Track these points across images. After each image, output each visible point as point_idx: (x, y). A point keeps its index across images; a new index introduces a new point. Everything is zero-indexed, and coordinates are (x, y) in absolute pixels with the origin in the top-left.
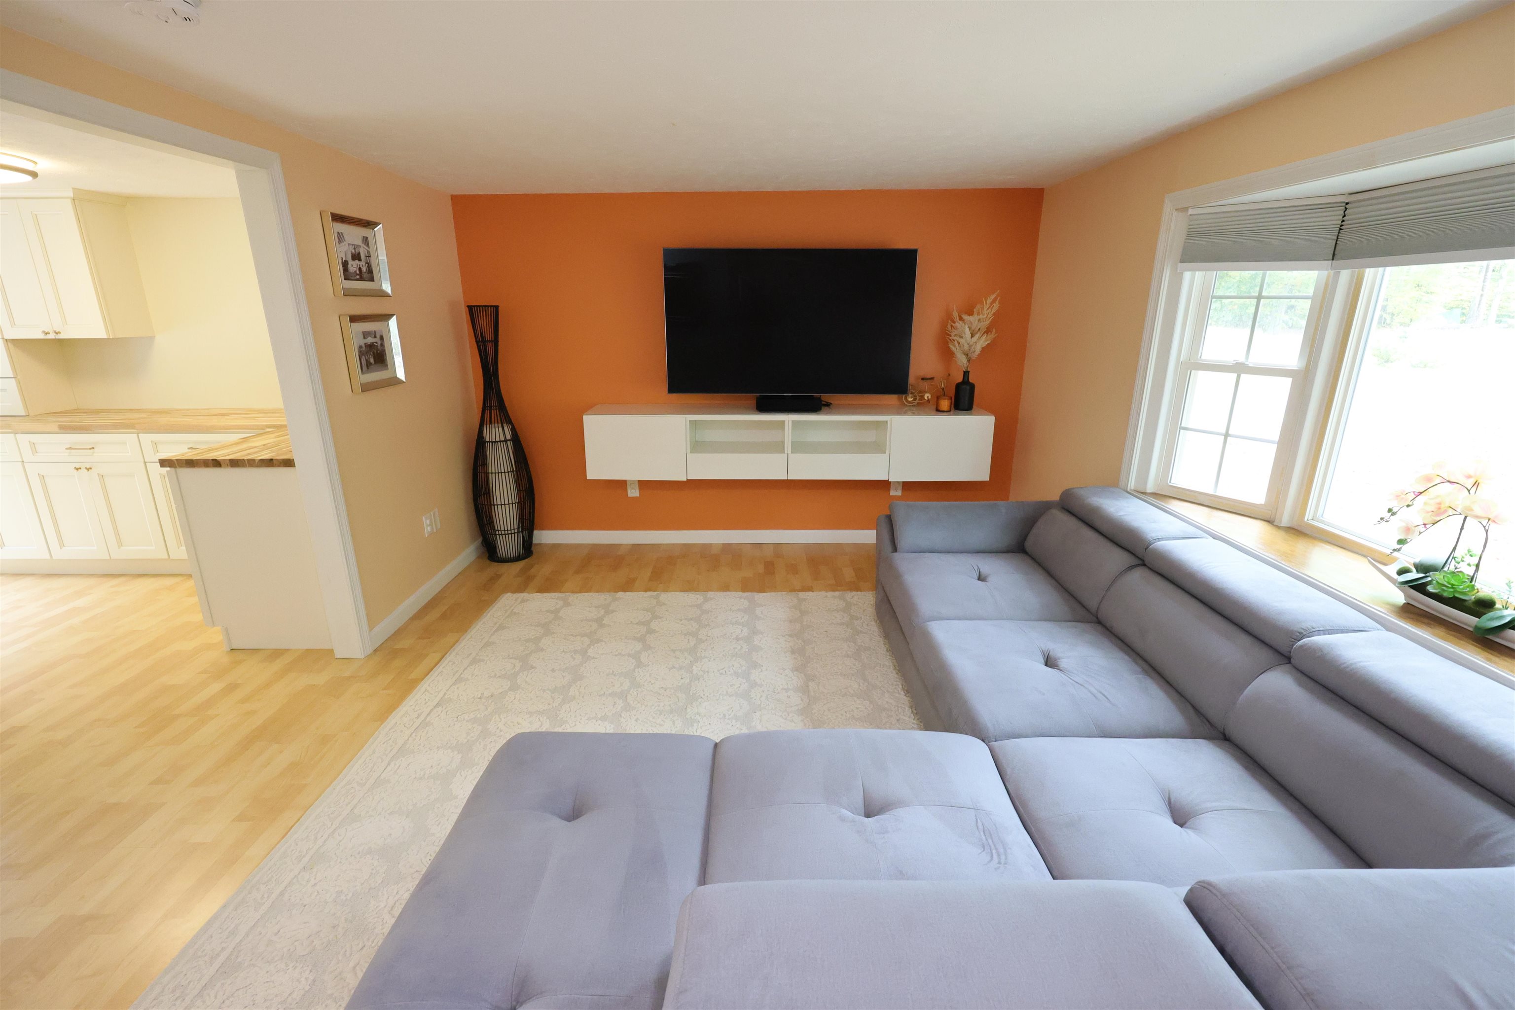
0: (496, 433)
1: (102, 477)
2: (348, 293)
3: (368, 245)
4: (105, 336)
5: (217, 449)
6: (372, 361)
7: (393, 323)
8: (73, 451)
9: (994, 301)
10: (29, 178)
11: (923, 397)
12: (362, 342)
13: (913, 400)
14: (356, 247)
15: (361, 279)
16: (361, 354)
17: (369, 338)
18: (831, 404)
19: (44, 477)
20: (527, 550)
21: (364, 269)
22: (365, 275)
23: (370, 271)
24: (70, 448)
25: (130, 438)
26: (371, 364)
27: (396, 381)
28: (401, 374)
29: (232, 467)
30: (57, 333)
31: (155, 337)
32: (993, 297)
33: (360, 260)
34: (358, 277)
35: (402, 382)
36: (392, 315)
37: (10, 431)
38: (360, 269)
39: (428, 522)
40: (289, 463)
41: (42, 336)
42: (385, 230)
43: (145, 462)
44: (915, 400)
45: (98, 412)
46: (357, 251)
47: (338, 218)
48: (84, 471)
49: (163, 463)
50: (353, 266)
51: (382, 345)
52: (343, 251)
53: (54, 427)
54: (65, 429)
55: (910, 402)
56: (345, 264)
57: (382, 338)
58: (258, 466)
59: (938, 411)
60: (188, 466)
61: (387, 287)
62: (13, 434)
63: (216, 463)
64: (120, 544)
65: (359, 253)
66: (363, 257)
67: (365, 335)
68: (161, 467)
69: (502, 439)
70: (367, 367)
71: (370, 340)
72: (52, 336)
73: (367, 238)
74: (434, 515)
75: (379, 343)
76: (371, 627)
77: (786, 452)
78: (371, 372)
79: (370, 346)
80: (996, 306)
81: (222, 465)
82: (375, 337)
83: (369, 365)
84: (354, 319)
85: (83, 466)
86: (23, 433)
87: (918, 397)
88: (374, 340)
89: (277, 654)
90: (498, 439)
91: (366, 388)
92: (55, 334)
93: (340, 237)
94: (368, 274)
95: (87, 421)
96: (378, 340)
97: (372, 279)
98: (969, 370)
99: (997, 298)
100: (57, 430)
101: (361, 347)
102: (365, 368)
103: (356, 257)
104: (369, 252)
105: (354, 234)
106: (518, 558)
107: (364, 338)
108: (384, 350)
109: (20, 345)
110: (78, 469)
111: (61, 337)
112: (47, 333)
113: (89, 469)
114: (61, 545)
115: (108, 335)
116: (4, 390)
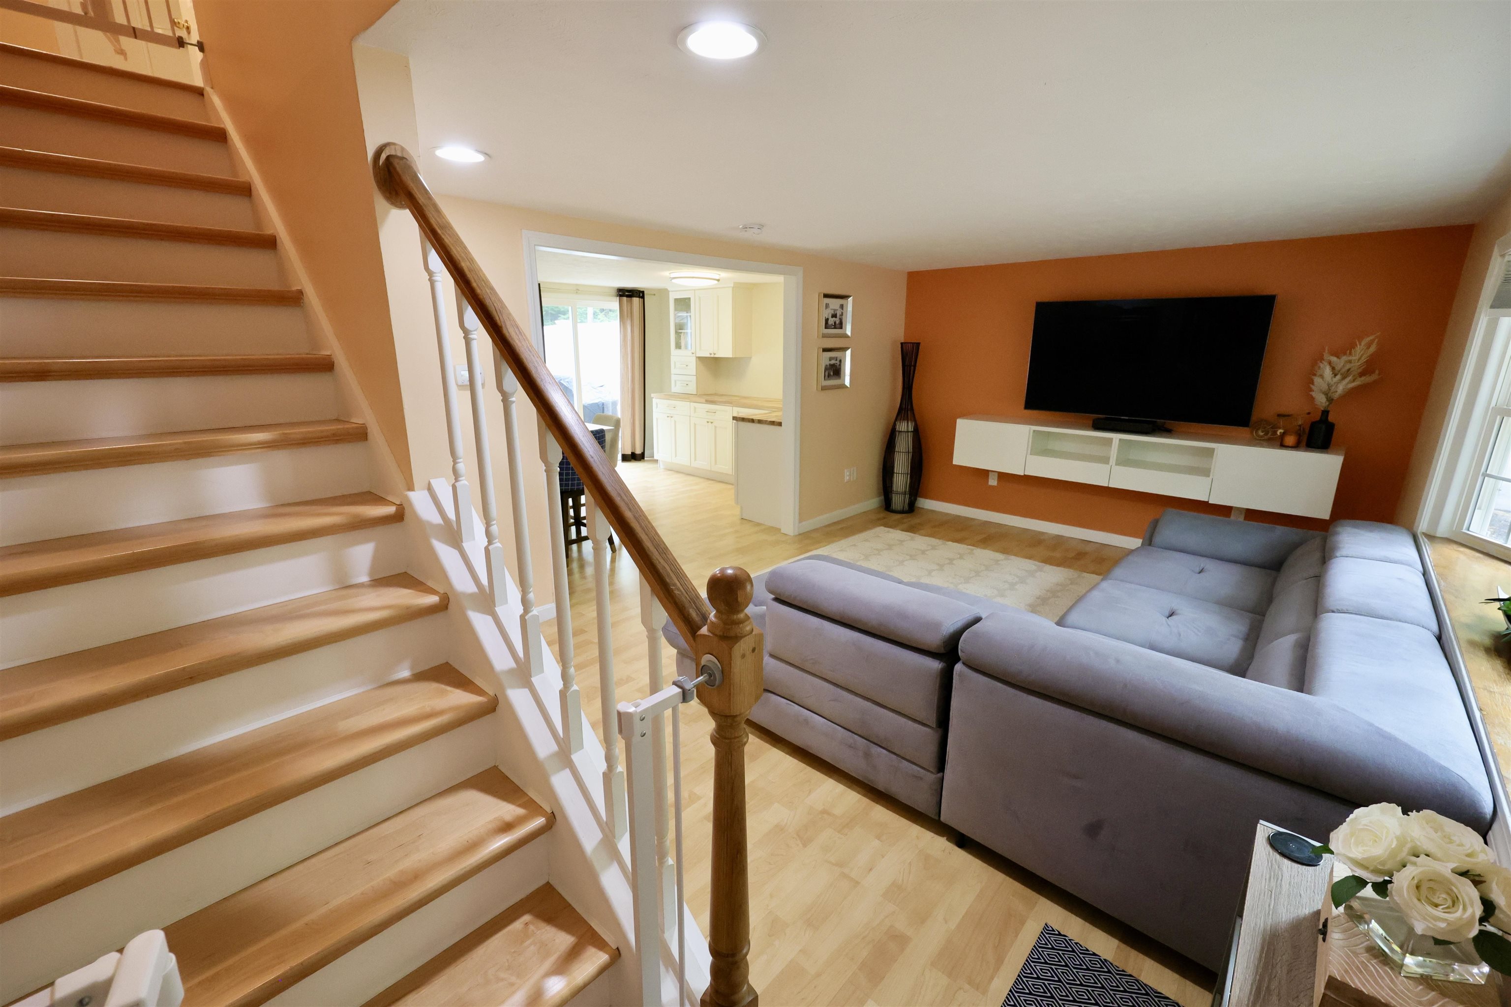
0: (904, 426)
1: (716, 427)
2: (825, 336)
3: (843, 309)
4: (731, 356)
5: (756, 415)
6: (832, 374)
7: (848, 353)
8: (708, 413)
9: (1372, 342)
10: (716, 282)
11: (1275, 433)
12: (828, 363)
13: (1264, 434)
14: (835, 310)
15: (835, 328)
16: (826, 369)
17: (833, 361)
18: (1172, 430)
19: (696, 425)
20: (911, 508)
21: (837, 322)
22: (838, 326)
23: (841, 323)
24: (707, 412)
26: (831, 375)
27: (844, 386)
28: (847, 382)
29: (759, 424)
30: (714, 354)
31: (751, 358)
32: (1371, 338)
33: (836, 317)
34: (833, 327)
35: (847, 387)
36: (848, 348)
37: (690, 401)
38: (835, 323)
39: (848, 474)
40: (780, 424)
41: (709, 356)
42: (854, 300)
44: (1266, 434)
45: (722, 395)
46: (835, 313)
47: (826, 296)
48: (710, 423)
49: (734, 418)
50: (831, 321)
51: (840, 365)
52: (827, 313)
54: (708, 402)
55: (1258, 436)
56: (827, 320)
57: (840, 361)
58: (768, 424)
59: (1283, 446)
60: (742, 422)
61: (849, 333)
62: (690, 403)
63: (752, 421)
64: (716, 463)
65: (836, 314)
66: (838, 315)
67: (831, 359)
68: (734, 421)
69: (906, 430)
70: (828, 377)
71: (833, 362)
72: (712, 356)
73: (843, 305)
74: (853, 470)
75: (838, 363)
76: (801, 521)
77: (1110, 464)
78: (830, 380)
79: (832, 366)
80: (1373, 349)
81: (755, 422)
82: (836, 360)
83: (829, 376)
84: (825, 350)
85: (710, 421)
86: (693, 402)
87: (1270, 432)
88: (836, 362)
89: (759, 524)
90: (903, 430)
91: (824, 388)
93: (827, 306)
94: (840, 325)
95: (716, 398)
96: (838, 362)
97: (841, 328)
98: (1329, 409)
99: (1375, 340)
100: (704, 401)
101: (827, 365)
102: (827, 377)
103: (834, 316)
104: (842, 313)
105: (835, 303)
106: (902, 512)
107: (830, 360)
108: (841, 368)
109: (701, 359)
110: (708, 422)
111: (716, 356)
112: (711, 354)
113: (712, 423)
114: (695, 460)
115: (733, 355)
116: (691, 381)
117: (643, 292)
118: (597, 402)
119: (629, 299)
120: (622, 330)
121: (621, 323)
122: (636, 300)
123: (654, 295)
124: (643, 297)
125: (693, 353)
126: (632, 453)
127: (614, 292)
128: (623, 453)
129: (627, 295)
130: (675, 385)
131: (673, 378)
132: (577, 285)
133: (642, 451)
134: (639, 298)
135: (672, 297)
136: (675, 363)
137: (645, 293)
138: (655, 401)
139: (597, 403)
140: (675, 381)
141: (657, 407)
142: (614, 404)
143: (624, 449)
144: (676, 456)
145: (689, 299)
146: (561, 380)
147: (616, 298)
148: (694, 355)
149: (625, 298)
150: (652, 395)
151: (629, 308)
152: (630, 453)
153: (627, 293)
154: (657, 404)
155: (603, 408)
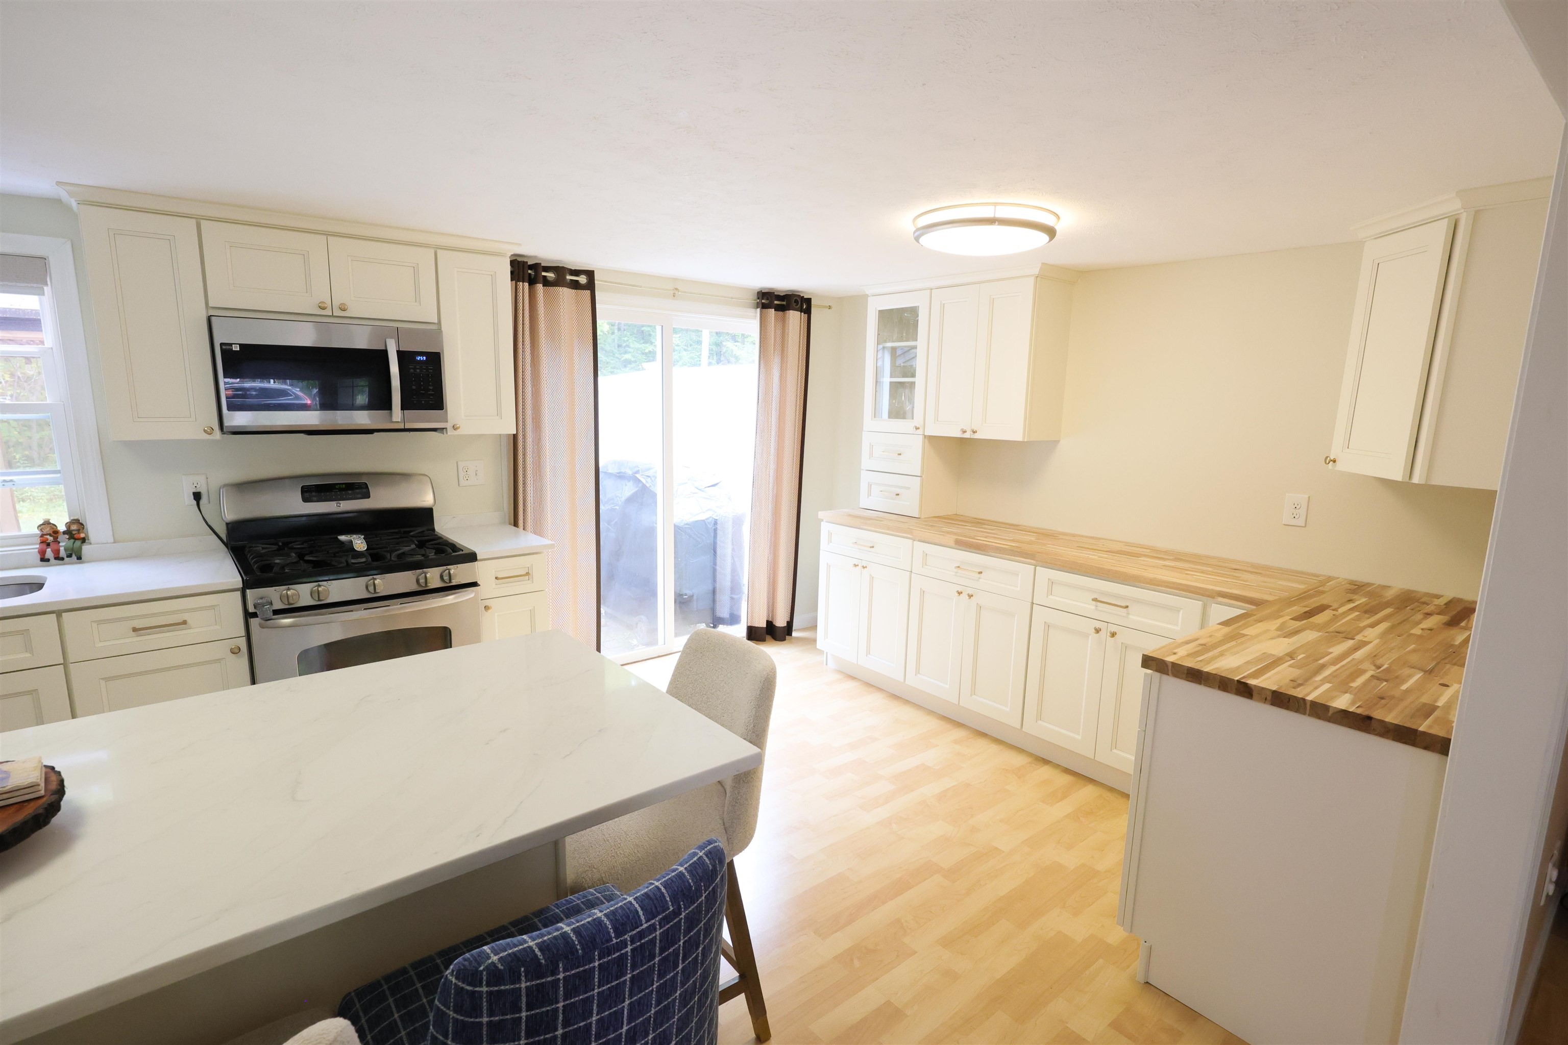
1: (980, 608)
4: (1020, 439)
8: (961, 571)
19: (925, 592)
24: (959, 568)
25: (1024, 569)
29: (1272, 704)
30: (974, 432)
31: (1057, 443)
37: (910, 536)
41: (958, 435)
43: (1033, 603)
45: (979, 522)
48: (964, 596)
49: (1147, 661)
53: (950, 540)
54: (963, 544)
60: (1190, 679)
62: (911, 541)
64: (973, 692)
68: (1142, 667)
72: (968, 435)
81: (1254, 696)
85: (965, 589)
86: (920, 541)
92: (971, 433)
95: (979, 538)
100: (952, 543)
109: (934, 442)
110: (960, 593)
111: (976, 436)
112: (964, 432)
113: (970, 596)
114: (918, 671)
115: (1024, 437)
116: (908, 488)
117: (809, 301)
118: (703, 518)
119: (780, 313)
120: (762, 382)
121: (762, 365)
122: (794, 317)
123: (830, 307)
124: (808, 311)
125: (917, 428)
126: (767, 621)
127: (752, 299)
128: (749, 625)
129: (777, 305)
130: (869, 494)
131: (866, 478)
132: (675, 280)
133: (788, 619)
134: (801, 312)
135: (874, 307)
136: (871, 447)
137: (813, 302)
138: (825, 527)
139: (704, 521)
140: (870, 486)
141: (830, 541)
142: (738, 522)
143: (752, 616)
144: (868, 652)
145: (914, 311)
146: (637, 472)
147: (753, 310)
148: (920, 432)
149: (772, 312)
150: (821, 514)
151: (779, 332)
152: (765, 626)
153: (776, 302)
154: (830, 534)
155: (715, 530)
